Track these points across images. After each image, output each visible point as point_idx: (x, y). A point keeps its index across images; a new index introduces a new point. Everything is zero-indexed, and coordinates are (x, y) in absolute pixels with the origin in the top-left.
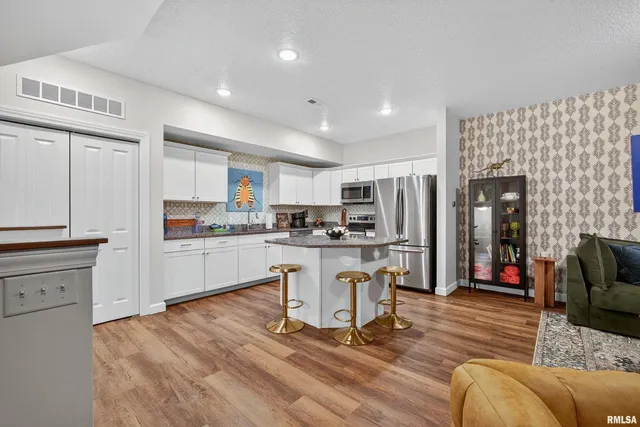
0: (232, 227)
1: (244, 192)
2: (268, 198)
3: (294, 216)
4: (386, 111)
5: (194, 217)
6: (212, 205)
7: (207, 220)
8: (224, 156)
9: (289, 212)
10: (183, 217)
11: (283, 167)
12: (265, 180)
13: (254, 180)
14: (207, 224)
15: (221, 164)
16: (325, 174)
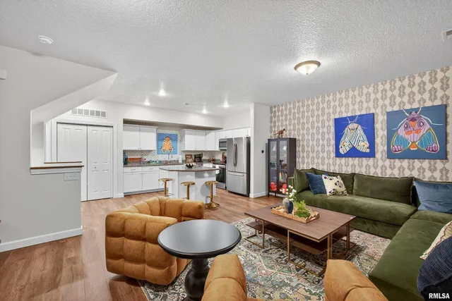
0: (160, 162)
1: (167, 144)
2: (180, 147)
3: (195, 156)
4: (226, 105)
5: (139, 157)
6: (150, 151)
7: (148, 158)
8: (154, 129)
9: (193, 154)
10: (136, 157)
11: (187, 131)
12: (179, 138)
13: (173, 138)
14: (147, 160)
15: (153, 132)
16: (212, 133)
